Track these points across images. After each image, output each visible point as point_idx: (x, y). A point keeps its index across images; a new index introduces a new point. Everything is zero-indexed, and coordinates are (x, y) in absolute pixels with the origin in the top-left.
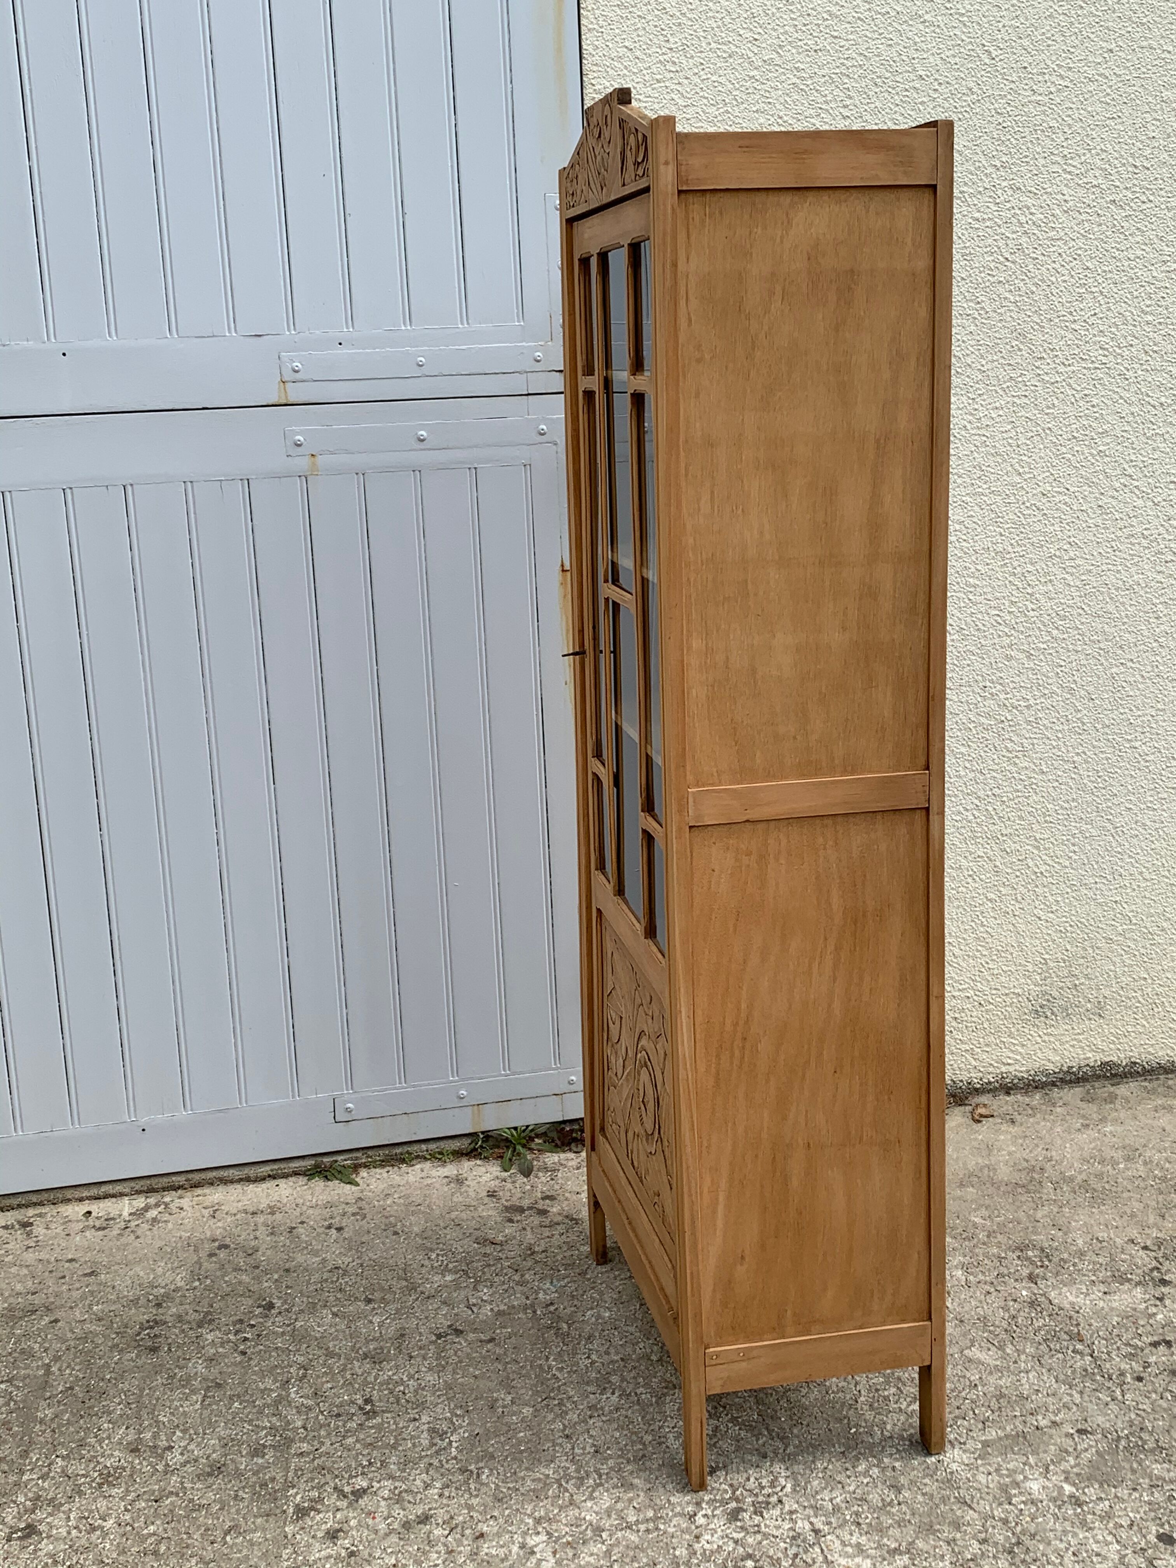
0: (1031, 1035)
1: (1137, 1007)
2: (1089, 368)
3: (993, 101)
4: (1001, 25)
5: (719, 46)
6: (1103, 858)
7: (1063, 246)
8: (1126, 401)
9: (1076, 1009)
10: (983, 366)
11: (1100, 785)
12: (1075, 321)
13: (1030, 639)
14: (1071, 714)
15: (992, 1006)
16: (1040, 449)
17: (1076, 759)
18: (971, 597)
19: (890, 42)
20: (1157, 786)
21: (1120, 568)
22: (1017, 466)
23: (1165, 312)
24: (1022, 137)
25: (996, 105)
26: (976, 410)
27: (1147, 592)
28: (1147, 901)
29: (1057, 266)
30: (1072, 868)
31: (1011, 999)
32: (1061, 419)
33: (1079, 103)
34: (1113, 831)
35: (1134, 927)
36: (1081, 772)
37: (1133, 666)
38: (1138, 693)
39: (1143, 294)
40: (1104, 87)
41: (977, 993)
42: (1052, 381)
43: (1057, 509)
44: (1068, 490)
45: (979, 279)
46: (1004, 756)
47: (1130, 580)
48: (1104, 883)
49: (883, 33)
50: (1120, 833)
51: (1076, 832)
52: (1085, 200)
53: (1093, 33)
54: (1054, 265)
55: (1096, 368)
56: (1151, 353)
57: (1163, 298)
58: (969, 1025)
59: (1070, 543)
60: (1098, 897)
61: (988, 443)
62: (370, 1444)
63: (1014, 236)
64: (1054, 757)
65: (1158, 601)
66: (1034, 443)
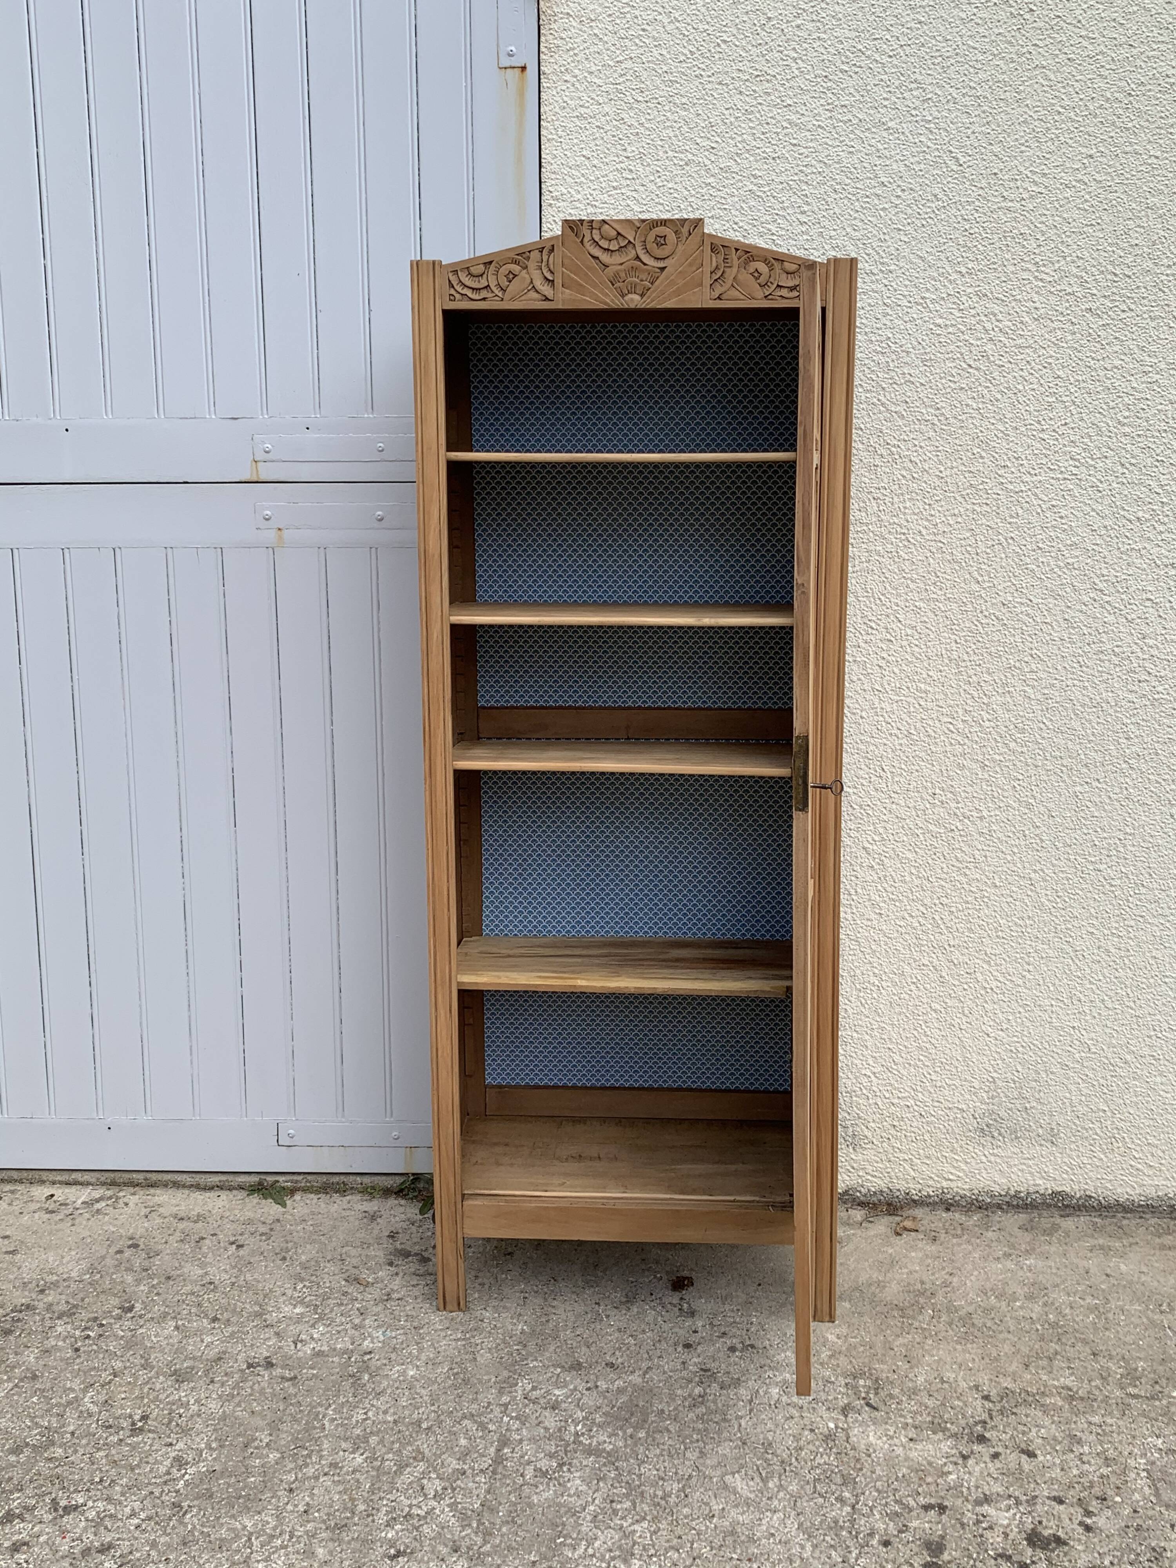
0: (976, 1153)
1: (1094, 1139)
2: (1058, 479)
3: (960, 207)
4: (969, 131)
5: (676, 155)
6: (1060, 981)
7: (1031, 354)
8: (1098, 514)
9: (1027, 1133)
10: (941, 472)
11: (1060, 905)
12: (1043, 430)
13: (984, 750)
14: (1029, 829)
15: (933, 1118)
16: (1001, 558)
17: (1033, 875)
18: (922, 703)
19: (851, 149)
20: (1123, 912)
21: (1087, 684)
22: (976, 574)
23: (1145, 424)
24: (990, 244)
25: (963, 212)
26: (932, 516)
27: (1116, 711)
28: (1108, 1031)
29: (1025, 374)
30: (1026, 988)
31: (955, 1113)
32: (1026, 529)
33: (1054, 209)
34: (1072, 954)
35: (1093, 1056)
36: (1039, 891)
37: (1099, 786)
38: (1104, 814)
39: (1120, 405)
40: (1082, 193)
41: (918, 1103)
42: (1017, 490)
43: (1018, 620)
44: (1031, 601)
45: (939, 385)
46: (953, 866)
47: (1098, 698)
48: (1060, 1007)
49: (844, 141)
50: (1081, 957)
51: (1031, 951)
52: (1057, 308)
53: (1071, 138)
54: (1021, 373)
55: (1065, 479)
56: (1128, 465)
57: (1144, 409)
58: (908, 1134)
59: (1032, 656)
60: (1054, 1020)
61: (944, 550)
62: (115, 1461)
63: (979, 343)
64: (1009, 872)
65: (1129, 721)
66: (994, 552)
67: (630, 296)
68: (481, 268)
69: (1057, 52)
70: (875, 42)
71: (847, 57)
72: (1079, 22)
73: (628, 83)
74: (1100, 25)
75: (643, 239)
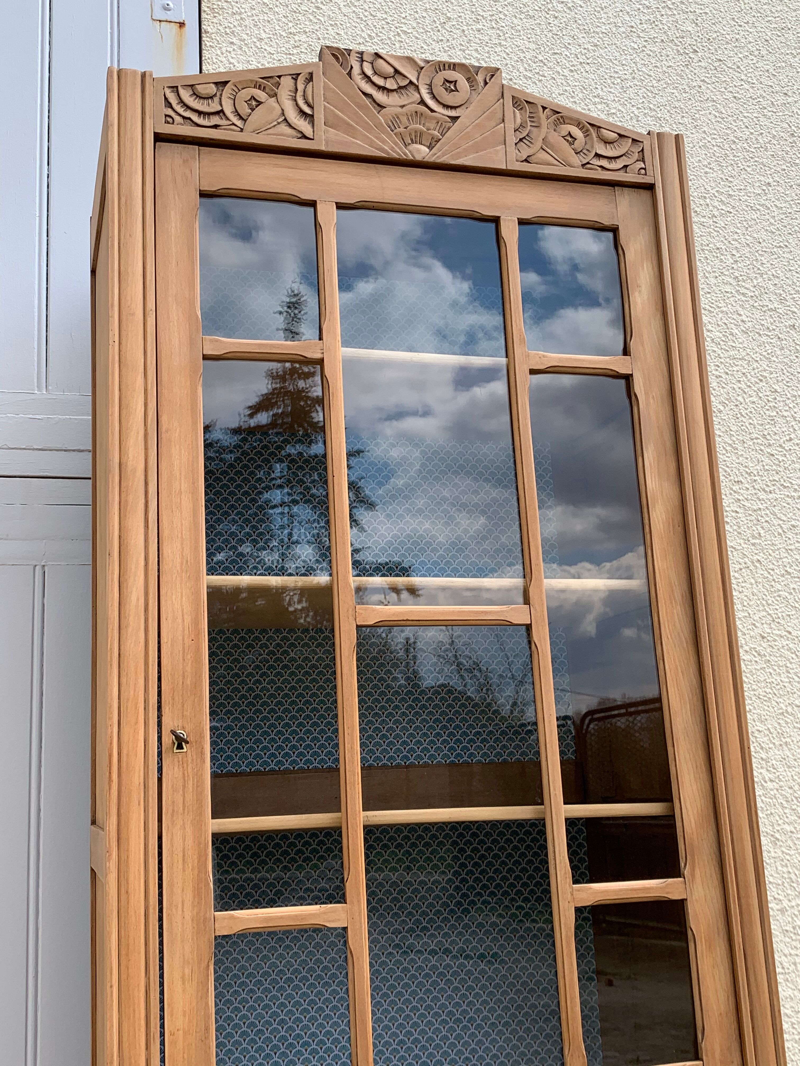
7: (746, 366)
13: (771, 818)
16: (752, 584)
29: (743, 386)
32: (770, 552)
33: (744, 229)
40: (767, 217)
42: (755, 508)
43: (781, 656)
44: (790, 633)
52: (763, 323)
53: (748, 166)
54: (740, 385)
66: (743, 577)
67: (415, 146)
68: (212, 89)
69: (723, 90)
70: (555, 56)
71: (529, 65)
72: (738, 67)
74: (757, 74)
75: (428, 82)
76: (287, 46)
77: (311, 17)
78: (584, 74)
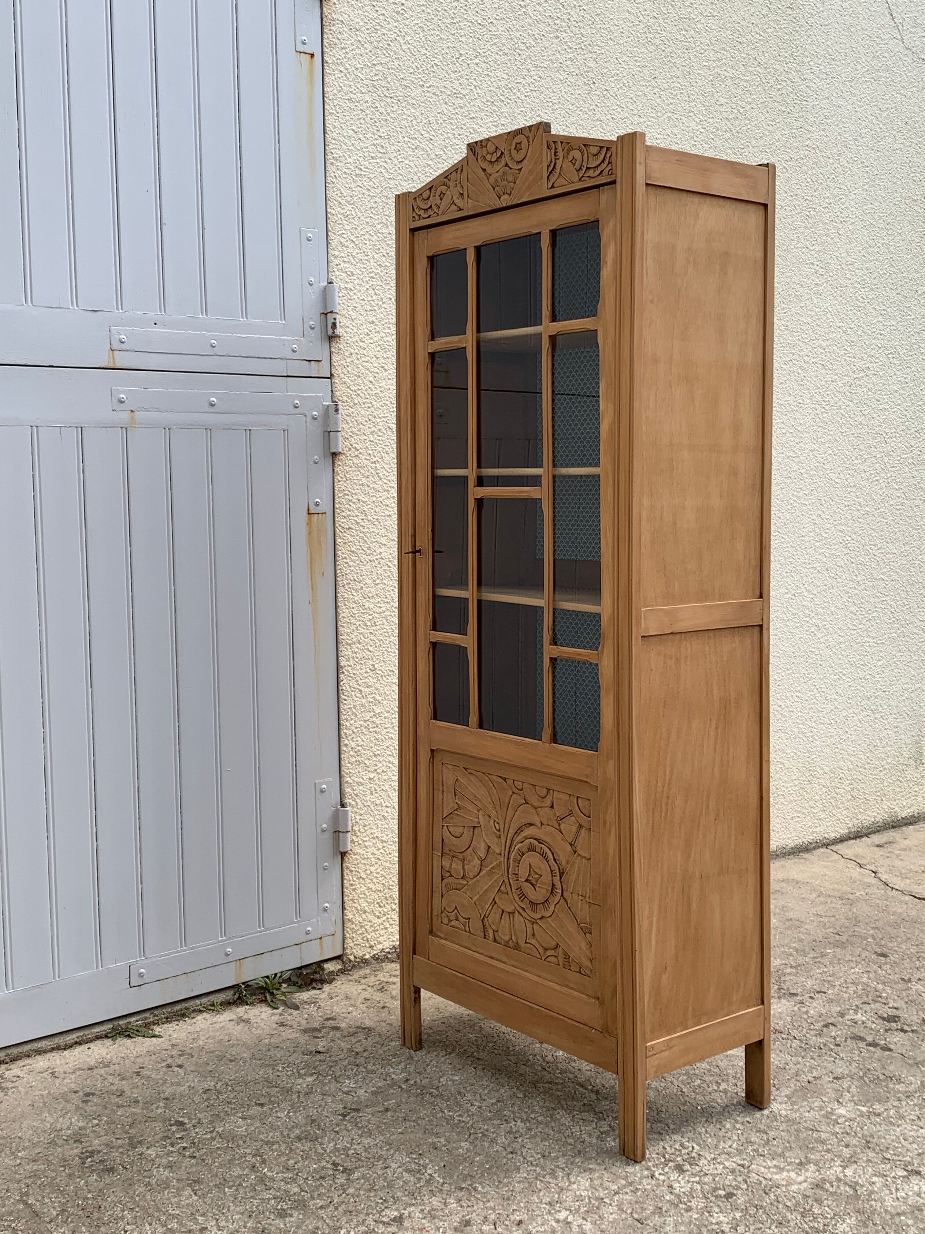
71: (503, 91)
73: (380, 82)
76: (372, 74)
77: (385, 52)
78: (533, 99)
